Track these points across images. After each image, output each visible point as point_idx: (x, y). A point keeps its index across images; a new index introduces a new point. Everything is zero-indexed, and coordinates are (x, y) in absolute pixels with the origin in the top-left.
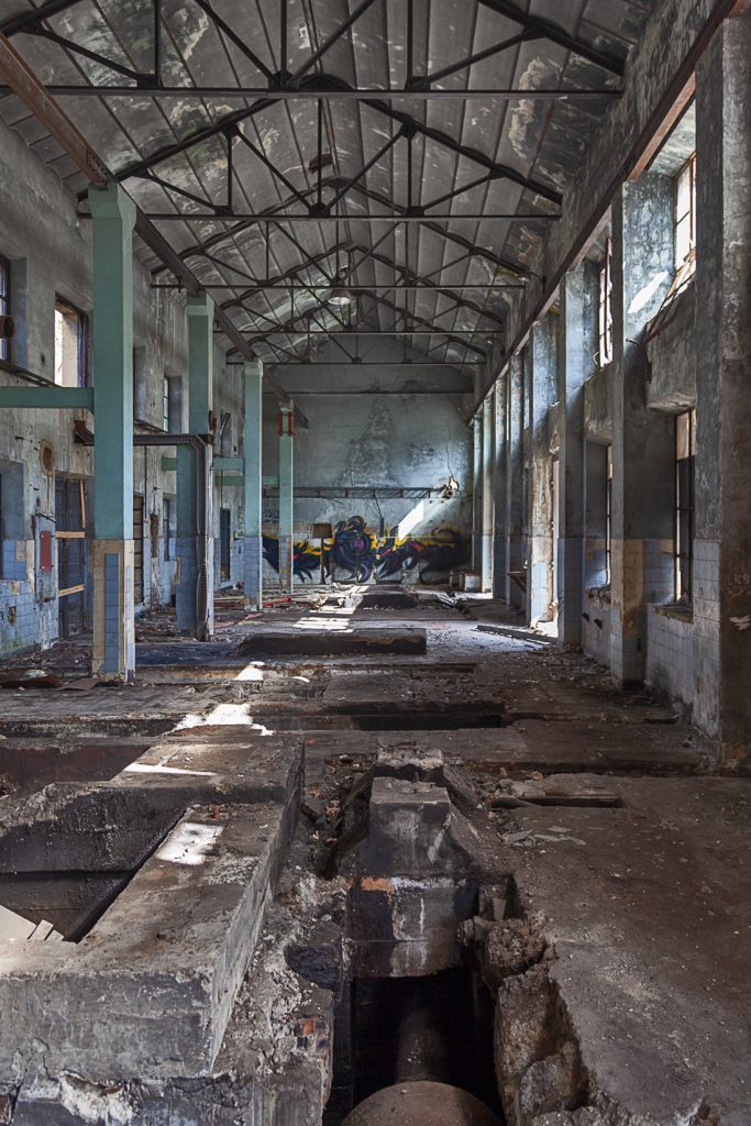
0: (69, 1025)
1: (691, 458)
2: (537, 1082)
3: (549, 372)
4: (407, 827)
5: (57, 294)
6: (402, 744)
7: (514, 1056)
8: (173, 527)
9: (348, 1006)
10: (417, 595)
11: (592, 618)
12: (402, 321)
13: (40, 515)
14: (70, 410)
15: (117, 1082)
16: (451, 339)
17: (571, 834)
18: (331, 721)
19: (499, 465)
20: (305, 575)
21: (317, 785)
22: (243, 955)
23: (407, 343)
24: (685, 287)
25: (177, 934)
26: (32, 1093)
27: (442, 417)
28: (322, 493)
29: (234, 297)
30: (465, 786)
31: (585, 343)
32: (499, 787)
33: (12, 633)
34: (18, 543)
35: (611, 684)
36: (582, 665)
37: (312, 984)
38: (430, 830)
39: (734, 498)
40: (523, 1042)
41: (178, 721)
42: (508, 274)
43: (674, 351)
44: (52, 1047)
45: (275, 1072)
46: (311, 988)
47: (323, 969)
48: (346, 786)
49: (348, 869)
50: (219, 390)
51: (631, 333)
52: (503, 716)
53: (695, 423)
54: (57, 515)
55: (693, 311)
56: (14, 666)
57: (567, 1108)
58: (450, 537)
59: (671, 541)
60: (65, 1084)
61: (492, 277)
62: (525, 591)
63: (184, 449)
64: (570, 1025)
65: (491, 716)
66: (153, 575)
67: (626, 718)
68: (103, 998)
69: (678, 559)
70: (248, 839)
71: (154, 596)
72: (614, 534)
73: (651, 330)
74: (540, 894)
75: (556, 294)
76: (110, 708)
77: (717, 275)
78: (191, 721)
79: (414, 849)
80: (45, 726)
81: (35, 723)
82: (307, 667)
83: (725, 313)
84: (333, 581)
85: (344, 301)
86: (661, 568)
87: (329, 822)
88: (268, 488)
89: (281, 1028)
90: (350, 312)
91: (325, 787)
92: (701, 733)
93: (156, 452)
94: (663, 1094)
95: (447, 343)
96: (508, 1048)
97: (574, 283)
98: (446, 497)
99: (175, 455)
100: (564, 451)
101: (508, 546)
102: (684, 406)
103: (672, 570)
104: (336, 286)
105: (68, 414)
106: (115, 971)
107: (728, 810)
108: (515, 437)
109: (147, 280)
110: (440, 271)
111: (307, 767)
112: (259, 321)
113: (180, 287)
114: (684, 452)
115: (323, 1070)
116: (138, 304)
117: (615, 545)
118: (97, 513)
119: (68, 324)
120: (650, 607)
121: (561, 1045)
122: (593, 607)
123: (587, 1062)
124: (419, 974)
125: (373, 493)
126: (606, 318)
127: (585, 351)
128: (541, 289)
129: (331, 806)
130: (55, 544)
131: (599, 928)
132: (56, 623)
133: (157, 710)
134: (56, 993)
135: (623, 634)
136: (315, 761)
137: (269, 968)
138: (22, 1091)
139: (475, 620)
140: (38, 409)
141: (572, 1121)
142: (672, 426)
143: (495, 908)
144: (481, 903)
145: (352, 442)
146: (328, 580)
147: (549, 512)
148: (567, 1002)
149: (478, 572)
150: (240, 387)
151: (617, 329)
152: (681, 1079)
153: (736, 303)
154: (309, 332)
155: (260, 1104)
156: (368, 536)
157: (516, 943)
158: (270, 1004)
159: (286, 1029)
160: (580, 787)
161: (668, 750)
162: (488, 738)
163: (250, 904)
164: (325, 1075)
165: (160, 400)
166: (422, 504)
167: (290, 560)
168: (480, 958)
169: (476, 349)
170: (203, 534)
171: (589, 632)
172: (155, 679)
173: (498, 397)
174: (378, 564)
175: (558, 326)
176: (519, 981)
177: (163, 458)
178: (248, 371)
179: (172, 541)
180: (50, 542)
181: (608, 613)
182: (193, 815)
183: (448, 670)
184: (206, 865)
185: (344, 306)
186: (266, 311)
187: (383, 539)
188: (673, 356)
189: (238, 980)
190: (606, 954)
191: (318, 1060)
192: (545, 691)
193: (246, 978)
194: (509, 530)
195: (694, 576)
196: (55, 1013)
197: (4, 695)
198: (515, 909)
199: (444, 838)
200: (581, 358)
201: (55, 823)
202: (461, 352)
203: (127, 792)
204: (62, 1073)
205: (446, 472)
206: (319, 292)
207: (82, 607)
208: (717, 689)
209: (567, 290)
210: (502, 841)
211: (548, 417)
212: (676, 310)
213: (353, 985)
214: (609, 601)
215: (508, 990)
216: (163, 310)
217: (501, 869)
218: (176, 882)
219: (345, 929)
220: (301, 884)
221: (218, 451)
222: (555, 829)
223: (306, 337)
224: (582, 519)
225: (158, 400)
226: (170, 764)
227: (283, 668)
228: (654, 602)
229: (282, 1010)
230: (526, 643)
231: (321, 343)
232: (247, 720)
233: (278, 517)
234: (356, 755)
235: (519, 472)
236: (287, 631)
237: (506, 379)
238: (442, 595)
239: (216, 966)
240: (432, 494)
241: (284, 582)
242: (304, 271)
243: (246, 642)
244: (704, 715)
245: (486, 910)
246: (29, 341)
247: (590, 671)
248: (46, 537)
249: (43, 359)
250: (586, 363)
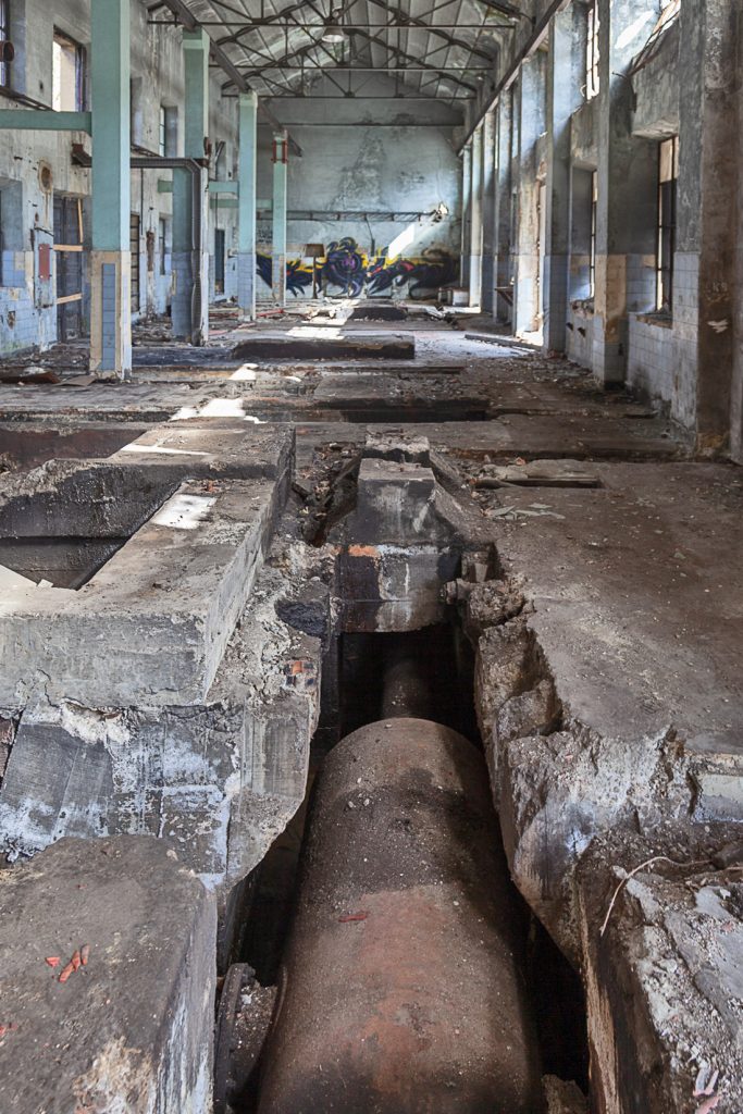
0: (69, 659)
1: (674, 181)
2: (514, 713)
3: (538, 105)
4: (393, 501)
5: (55, 26)
6: (391, 431)
7: (493, 695)
8: (169, 244)
9: (336, 657)
10: (406, 309)
11: (576, 327)
12: (394, 59)
13: (38, 229)
14: (68, 133)
15: (115, 709)
16: (442, 76)
17: (551, 510)
18: (321, 416)
19: (488, 192)
20: (297, 290)
21: (307, 468)
22: (235, 606)
23: (398, 79)
24: (671, 23)
25: (172, 584)
26: (33, 718)
27: (431, 148)
28: (315, 216)
29: (229, 34)
30: (450, 469)
31: (573, 77)
32: (483, 471)
33: (11, 334)
34: (17, 254)
35: (593, 384)
36: (565, 369)
37: (301, 632)
38: (415, 503)
39: (714, 214)
40: (502, 682)
41: (173, 414)
42: (498, 15)
43: (658, 83)
44: (53, 678)
45: (265, 703)
46: (300, 635)
47: (311, 621)
48: (334, 469)
49: (336, 538)
50: (214, 120)
51: (618, 66)
52: (488, 412)
53: (677, 149)
54: (55, 229)
55: (677, 46)
56: (13, 364)
57: (542, 734)
58: (439, 257)
59: (653, 256)
60: (65, 710)
61: (483, 18)
62: (511, 304)
63: (180, 172)
64: (546, 666)
65: (476, 411)
66: (149, 287)
67: (606, 413)
68: (102, 636)
69: (660, 273)
70: (240, 507)
71: (150, 306)
72: (598, 249)
73: (637, 63)
74: (521, 559)
75: (545, 32)
76: (107, 401)
77: (700, 11)
78: (185, 413)
79: (399, 520)
80: (44, 416)
81: (34, 413)
82: (299, 369)
83: (708, 46)
84: (325, 295)
85: (338, 38)
86: (643, 280)
87: (318, 500)
88: (262, 211)
89: (272, 668)
90: (343, 50)
91: (314, 470)
92: (678, 425)
93: (153, 174)
94: (633, 721)
95: (438, 79)
96: (488, 688)
97: (562, 22)
98: (436, 221)
99: (171, 179)
100: (551, 176)
101: (496, 264)
102: (668, 133)
103: (654, 283)
104: (330, 24)
105: (66, 138)
106: (113, 613)
107: (702, 490)
108: (503, 165)
109: (144, 16)
110: (432, 12)
111: (298, 452)
112: (254, 56)
113: (176, 24)
114: (667, 175)
115: (311, 704)
116: (135, 38)
117: (599, 260)
118: (94, 228)
119: (66, 55)
120: (632, 316)
121: (537, 684)
122: (577, 318)
123: (561, 695)
124: (403, 630)
125: (365, 216)
126: (593, 54)
127: (573, 85)
128: (531, 28)
129: (321, 486)
130: (53, 257)
131: (575, 587)
132: (55, 328)
133: (154, 403)
134: (57, 631)
135: (606, 339)
136: (305, 448)
137: (260, 618)
138: (24, 715)
139: (463, 330)
140: (37, 131)
141: (546, 744)
142: (656, 151)
143: (478, 572)
144: (464, 568)
145: (344, 170)
146: (320, 295)
147: (536, 232)
148: (544, 647)
149: (466, 288)
150: (235, 117)
151: (604, 64)
152: (649, 709)
153: (719, 37)
154: (303, 68)
155: (251, 730)
156: (359, 256)
157: (496, 600)
158: (261, 647)
159: (276, 669)
160: (560, 471)
161: (647, 440)
162: (473, 429)
163: (242, 562)
164: (314, 709)
165: (156, 127)
166: (412, 227)
167: (282, 276)
168: (461, 615)
169: (466, 85)
170: (198, 249)
171: (572, 340)
172: (151, 377)
173: (488, 130)
174: (369, 281)
175: (546, 63)
176: (499, 630)
177: (159, 181)
178: (243, 102)
179: (168, 257)
180: (48, 254)
181: (591, 322)
182: (187, 488)
183: (435, 372)
184: (200, 529)
185: (338, 43)
186: (261, 48)
187: (374, 259)
188: (658, 87)
189: (232, 627)
190: (582, 608)
191: (306, 696)
192: (528, 391)
193: (238, 625)
194: (496, 250)
195: (674, 285)
196: (56, 648)
197: (6, 389)
198: (496, 571)
199: (429, 510)
200: (569, 91)
201: (55, 493)
202: (451, 88)
203: (124, 468)
204: (63, 701)
205: (436, 197)
206: (313, 31)
207: (79, 314)
208: (695, 386)
209: (556, 29)
210: (485, 515)
211: (535, 148)
212: (661, 45)
213: (341, 638)
214: (592, 312)
215: (488, 639)
216: (159, 44)
217: (484, 538)
218: (171, 542)
219: (333, 589)
220: (291, 550)
221: (213, 176)
222: (536, 506)
223: (299, 73)
224: (567, 238)
225: (154, 128)
226: (165, 445)
227: (275, 370)
228: (635, 311)
229: (272, 652)
230: (511, 350)
231: (315, 79)
232: (240, 413)
233: (271, 237)
234: (346, 443)
235: (506, 197)
236: (280, 338)
237: (495, 112)
238: (431, 310)
239: (210, 610)
240: (423, 218)
241: (277, 296)
242: (299, 11)
243: (239, 347)
244: (682, 409)
245: (468, 574)
246: (27, 69)
247: (573, 374)
248: (45, 249)
249: (41, 87)
250: (573, 96)
